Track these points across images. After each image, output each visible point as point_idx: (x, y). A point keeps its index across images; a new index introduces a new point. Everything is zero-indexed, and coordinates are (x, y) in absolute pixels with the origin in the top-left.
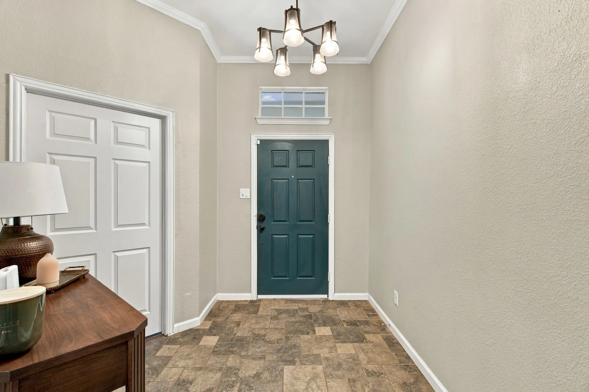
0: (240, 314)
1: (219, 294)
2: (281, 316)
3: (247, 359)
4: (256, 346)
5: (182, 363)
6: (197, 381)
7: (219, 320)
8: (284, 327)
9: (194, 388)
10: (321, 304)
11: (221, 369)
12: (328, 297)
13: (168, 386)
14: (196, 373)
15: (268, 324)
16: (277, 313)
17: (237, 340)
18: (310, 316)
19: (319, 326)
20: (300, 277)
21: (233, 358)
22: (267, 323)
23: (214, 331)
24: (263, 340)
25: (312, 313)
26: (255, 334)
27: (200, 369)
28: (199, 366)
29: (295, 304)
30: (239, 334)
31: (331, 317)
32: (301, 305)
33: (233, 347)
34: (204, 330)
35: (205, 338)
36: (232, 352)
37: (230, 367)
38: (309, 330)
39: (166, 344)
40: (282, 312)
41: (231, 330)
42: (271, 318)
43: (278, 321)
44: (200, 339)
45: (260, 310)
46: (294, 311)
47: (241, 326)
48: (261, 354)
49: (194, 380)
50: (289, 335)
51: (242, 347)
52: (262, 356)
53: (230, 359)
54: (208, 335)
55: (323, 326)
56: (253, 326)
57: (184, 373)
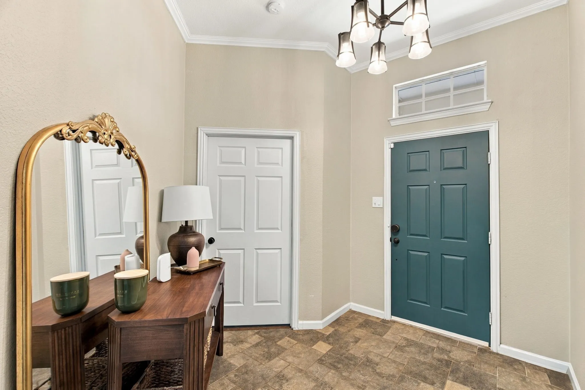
0: (364, 331)
1: (352, 303)
2: (409, 349)
3: (345, 382)
4: (362, 372)
5: (290, 359)
6: (292, 381)
7: (342, 330)
8: (406, 364)
9: (287, 386)
10: (475, 353)
11: (316, 380)
12: (490, 346)
13: (271, 374)
14: (296, 373)
15: (387, 352)
16: (405, 343)
17: (346, 358)
18: (448, 363)
19: (456, 380)
20: (446, 308)
21: (333, 374)
22: (389, 351)
23: (331, 340)
24: (373, 368)
25: (453, 359)
26: (367, 358)
27: (301, 371)
28: (301, 368)
29: (435, 340)
30: (351, 352)
31: (481, 375)
32: (442, 344)
33: (338, 363)
34: (323, 335)
35: (320, 343)
36: (336, 368)
37: (326, 382)
38: (435, 381)
39: (289, 337)
40: (412, 345)
41: (347, 343)
42: (396, 347)
43: (402, 353)
44: (315, 343)
45: (388, 333)
46: (429, 348)
47: (358, 344)
48: (362, 383)
49: (290, 379)
50: (406, 375)
51: (347, 365)
52: (362, 385)
53: (330, 374)
54: (324, 341)
55: (461, 383)
56: (371, 349)
57: (287, 368)
